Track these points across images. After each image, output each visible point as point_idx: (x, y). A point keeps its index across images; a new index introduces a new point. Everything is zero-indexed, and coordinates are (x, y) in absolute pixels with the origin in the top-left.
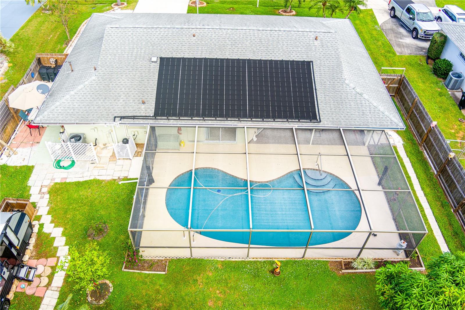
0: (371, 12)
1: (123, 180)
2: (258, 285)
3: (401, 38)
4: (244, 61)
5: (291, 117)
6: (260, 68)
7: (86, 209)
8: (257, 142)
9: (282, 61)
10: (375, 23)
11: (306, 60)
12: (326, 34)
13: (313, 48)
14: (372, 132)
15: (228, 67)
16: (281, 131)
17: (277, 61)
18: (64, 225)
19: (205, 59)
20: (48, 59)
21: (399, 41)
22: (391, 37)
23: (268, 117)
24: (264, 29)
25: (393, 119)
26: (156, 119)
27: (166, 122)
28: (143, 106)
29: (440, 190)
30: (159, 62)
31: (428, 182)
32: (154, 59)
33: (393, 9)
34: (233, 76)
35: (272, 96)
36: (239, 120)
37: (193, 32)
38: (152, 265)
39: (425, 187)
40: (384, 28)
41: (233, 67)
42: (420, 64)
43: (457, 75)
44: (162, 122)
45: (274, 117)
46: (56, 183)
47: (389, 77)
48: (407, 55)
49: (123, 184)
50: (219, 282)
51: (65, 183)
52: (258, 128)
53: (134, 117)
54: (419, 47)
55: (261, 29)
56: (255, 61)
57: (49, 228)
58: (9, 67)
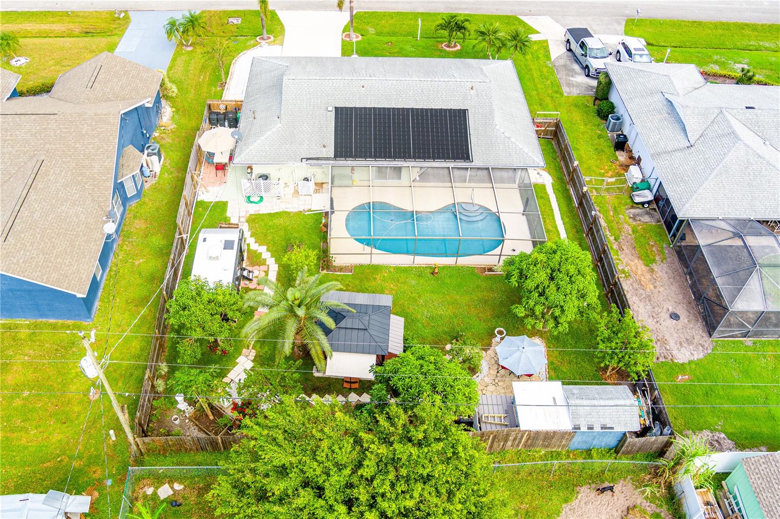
0: (545, 45)
1: (308, 211)
2: (421, 281)
3: (572, 76)
4: (408, 109)
5: (448, 158)
6: (422, 116)
7: (282, 233)
8: (420, 181)
9: (441, 109)
10: (548, 58)
11: (462, 108)
12: (481, 84)
13: (469, 97)
14: (520, 170)
15: (394, 115)
16: (440, 170)
17: (437, 109)
18: (267, 244)
19: (374, 108)
20: (218, 105)
21: (570, 80)
22: (562, 76)
23: (429, 158)
24: (425, 79)
25: (535, 159)
26: (336, 160)
27: (345, 162)
28: (324, 149)
29: (578, 220)
30: (334, 111)
31: (569, 214)
32: (330, 109)
33: (568, 41)
34: (399, 123)
35: (433, 140)
36: (405, 161)
37: (362, 83)
38: (341, 269)
39: (565, 217)
40: (557, 65)
41: (399, 115)
42: (586, 105)
43: (616, 118)
44: (341, 162)
45: (434, 158)
46: (251, 215)
47: (545, 121)
48: (575, 95)
49: (309, 215)
50: (393, 279)
51: (259, 214)
52: (421, 168)
53: (318, 159)
54: (590, 86)
55: (422, 79)
56: (417, 109)
57: (254, 246)
58: (173, 112)
